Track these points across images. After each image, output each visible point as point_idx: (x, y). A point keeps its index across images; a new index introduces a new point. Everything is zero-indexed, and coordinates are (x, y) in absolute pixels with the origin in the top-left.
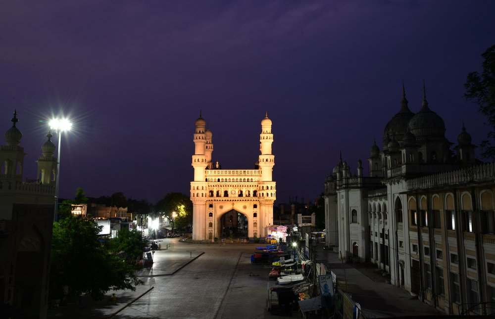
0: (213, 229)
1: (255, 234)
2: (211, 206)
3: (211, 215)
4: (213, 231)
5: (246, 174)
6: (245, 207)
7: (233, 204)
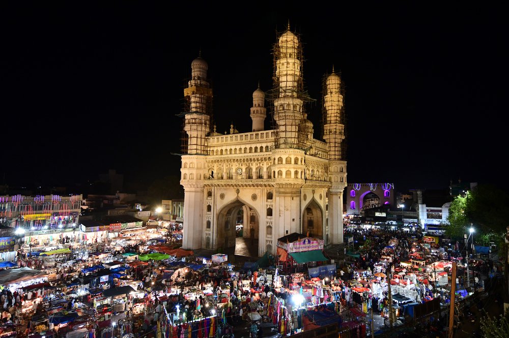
0: (211, 232)
1: (269, 247)
2: (210, 194)
3: (209, 208)
4: (211, 234)
5: (260, 139)
6: (254, 197)
7: (238, 192)
